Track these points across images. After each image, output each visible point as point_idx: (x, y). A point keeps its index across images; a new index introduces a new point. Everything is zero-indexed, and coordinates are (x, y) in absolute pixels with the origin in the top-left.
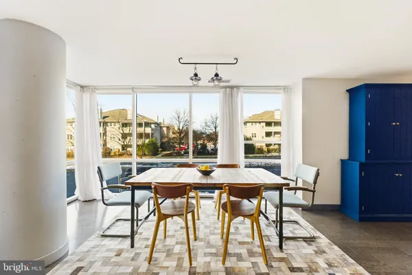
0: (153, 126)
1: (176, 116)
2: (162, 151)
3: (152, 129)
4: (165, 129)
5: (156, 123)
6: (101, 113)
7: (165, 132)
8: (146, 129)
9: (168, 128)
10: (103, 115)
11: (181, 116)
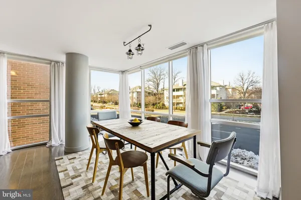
0: (218, 88)
1: (240, 79)
2: (226, 109)
3: (217, 91)
4: (230, 90)
5: (220, 86)
6: (183, 82)
7: (231, 93)
8: (212, 91)
9: (233, 89)
10: (184, 84)
11: (245, 78)
